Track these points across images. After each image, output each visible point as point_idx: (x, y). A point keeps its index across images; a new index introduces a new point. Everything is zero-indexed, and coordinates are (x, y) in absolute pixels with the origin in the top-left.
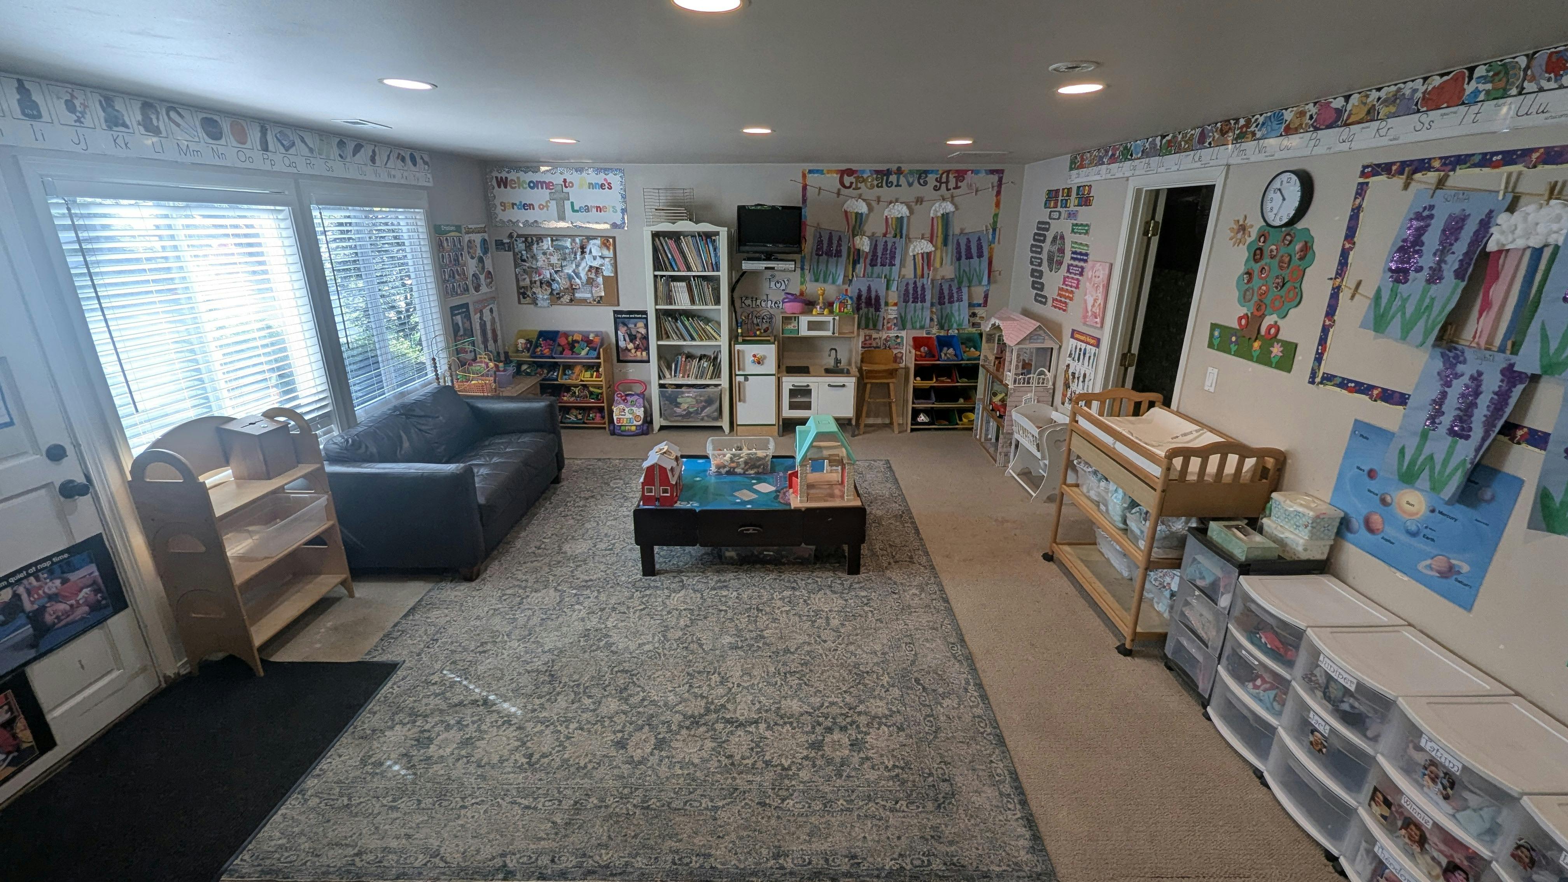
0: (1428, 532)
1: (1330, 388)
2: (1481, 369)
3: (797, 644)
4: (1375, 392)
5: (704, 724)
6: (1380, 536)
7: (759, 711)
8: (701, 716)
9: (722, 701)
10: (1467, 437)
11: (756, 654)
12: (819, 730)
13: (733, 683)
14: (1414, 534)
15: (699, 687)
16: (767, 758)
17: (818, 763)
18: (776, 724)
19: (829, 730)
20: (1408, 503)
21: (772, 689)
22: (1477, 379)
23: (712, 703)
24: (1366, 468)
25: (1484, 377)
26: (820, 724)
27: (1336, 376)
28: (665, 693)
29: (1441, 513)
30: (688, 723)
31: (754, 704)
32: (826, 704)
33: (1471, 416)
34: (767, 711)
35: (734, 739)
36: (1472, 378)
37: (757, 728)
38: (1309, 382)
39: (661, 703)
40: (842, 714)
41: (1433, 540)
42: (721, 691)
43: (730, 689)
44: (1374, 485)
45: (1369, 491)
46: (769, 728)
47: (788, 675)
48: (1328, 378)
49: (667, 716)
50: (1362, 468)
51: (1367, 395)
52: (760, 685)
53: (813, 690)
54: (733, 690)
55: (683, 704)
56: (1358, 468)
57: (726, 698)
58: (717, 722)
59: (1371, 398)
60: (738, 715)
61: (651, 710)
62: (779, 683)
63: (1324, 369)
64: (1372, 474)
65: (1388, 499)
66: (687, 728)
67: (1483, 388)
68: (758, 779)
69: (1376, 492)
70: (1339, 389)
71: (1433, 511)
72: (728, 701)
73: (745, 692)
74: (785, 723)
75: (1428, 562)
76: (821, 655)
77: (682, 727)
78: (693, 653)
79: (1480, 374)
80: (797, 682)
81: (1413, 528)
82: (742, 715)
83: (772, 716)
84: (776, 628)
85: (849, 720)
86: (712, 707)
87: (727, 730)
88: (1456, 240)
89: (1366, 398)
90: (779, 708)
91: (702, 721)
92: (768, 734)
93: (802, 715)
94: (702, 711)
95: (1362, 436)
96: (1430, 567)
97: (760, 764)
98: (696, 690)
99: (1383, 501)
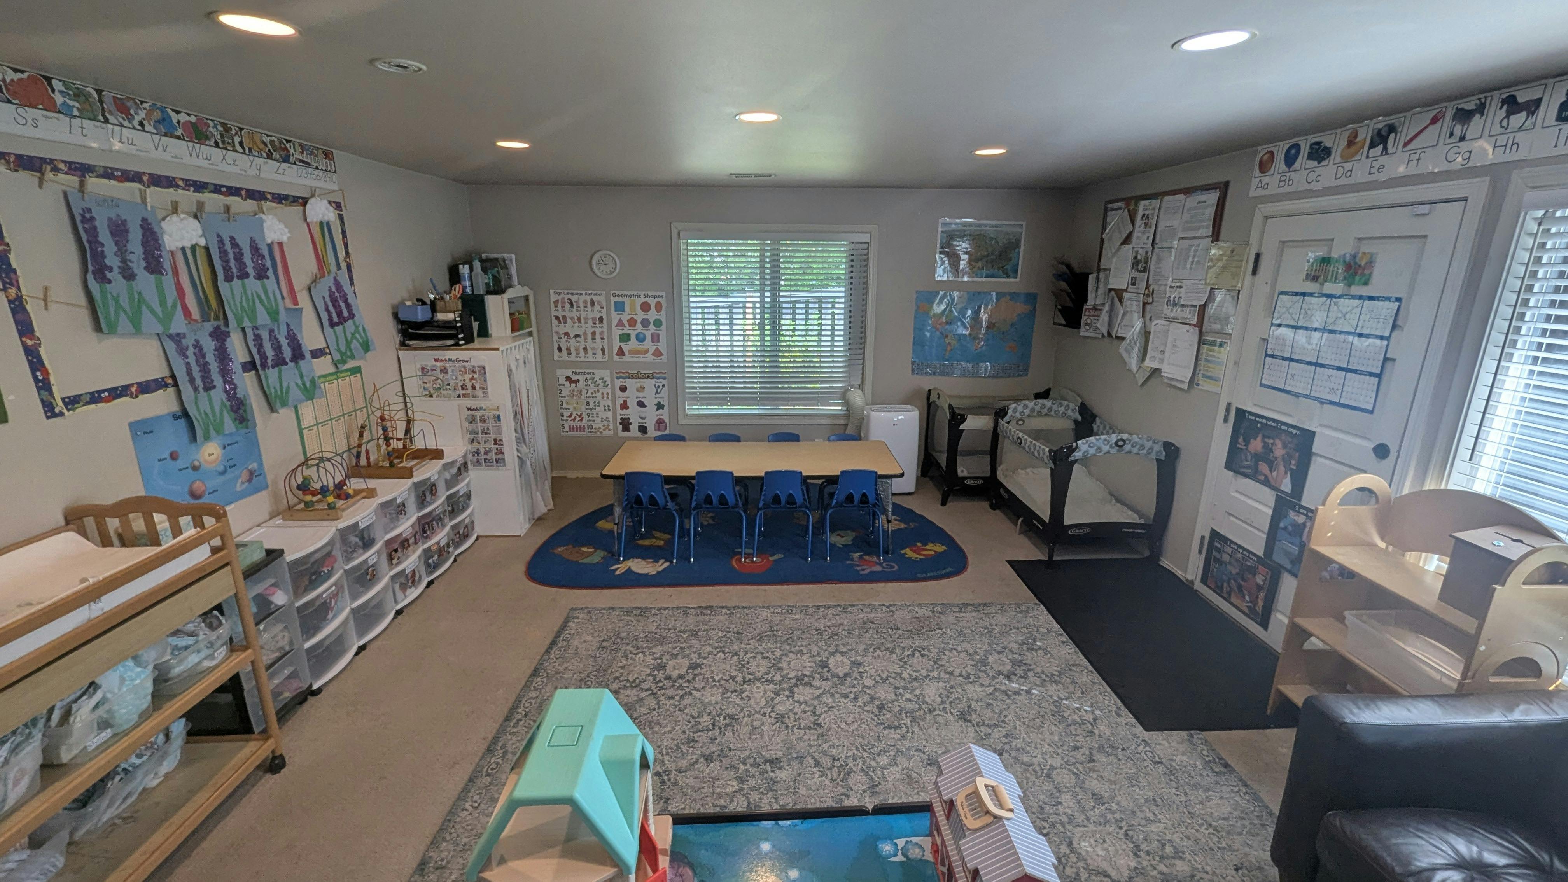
0: (231, 463)
1: (82, 410)
2: (196, 337)
3: (694, 770)
4: (133, 389)
5: (791, 679)
6: (207, 495)
7: (742, 691)
8: (796, 685)
9: (778, 699)
10: (214, 387)
11: (747, 753)
12: (690, 677)
13: (770, 717)
14: (223, 473)
15: (805, 712)
16: (735, 658)
17: (696, 655)
18: (727, 681)
19: (681, 677)
20: (209, 455)
21: (729, 711)
22: (197, 345)
23: (788, 697)
24: (167, 455)
25: (201, 342)
26: (688, 681)
27: (81, 395)
28: (838, 706)
29: (229, 445)
30: (806, 679)
31: (747, 696)
32: (677, 698)
33: (209, 371)
34: (736, 691)
35: (763, 669)
36: (195, 346)
37: (744, 678)
38: (48, 418)
39: (837, 696)
40: (665, 689)
41: (235, 465)
42: (781, 709)
43: (772, 711)
44: (180, 463)
45: (180, 470)
46: (733, 678)
47: (711, 727)
48: (72, 402)
49: (827, 685)
50: (163, 457)
51: (126, 396)
52: (742, 714)
53: (686, 711)
54: (770, 710)
55: (815, 695)
56: (160, 460)
57: (776, 701)
58: (780, 681)
59: (132, 397)
60: (762, 688)
61: (844, 690)
62: (722, 718)
63: (59, 393)
64: (174, 456)
65: (197, 463)
66: (805, 675)
67: (205, 350)
68: (743, 646)
69: (185, 466)
70: (93, 406)
71: (224, 448)
72: (773, 699)
73: (758, 709)
74: (719, 681)
75: (240, 481)
76: (667, 754)
77: (810, 676)
78: (825, 754)
79: (197, 341)
80: (702, 720)
81: (222, 468)
82: (758, 688)
83: (732, 686)
84: (720, 796)
85: (660, 685)
86: (787, 693)
87: (770, 675)
88: (127, 242)
89: (127, 399)
90: (724, 693)
91: (793, 681)
92: (734, 674)
93: (703, 688)
94: (796, 689)
95: (145, 433)
96: (243, 483)
97: (741, 654)
98: (807, 709)
99: (195, 468)
